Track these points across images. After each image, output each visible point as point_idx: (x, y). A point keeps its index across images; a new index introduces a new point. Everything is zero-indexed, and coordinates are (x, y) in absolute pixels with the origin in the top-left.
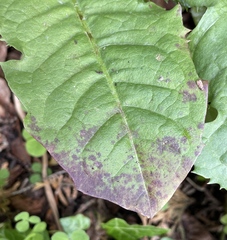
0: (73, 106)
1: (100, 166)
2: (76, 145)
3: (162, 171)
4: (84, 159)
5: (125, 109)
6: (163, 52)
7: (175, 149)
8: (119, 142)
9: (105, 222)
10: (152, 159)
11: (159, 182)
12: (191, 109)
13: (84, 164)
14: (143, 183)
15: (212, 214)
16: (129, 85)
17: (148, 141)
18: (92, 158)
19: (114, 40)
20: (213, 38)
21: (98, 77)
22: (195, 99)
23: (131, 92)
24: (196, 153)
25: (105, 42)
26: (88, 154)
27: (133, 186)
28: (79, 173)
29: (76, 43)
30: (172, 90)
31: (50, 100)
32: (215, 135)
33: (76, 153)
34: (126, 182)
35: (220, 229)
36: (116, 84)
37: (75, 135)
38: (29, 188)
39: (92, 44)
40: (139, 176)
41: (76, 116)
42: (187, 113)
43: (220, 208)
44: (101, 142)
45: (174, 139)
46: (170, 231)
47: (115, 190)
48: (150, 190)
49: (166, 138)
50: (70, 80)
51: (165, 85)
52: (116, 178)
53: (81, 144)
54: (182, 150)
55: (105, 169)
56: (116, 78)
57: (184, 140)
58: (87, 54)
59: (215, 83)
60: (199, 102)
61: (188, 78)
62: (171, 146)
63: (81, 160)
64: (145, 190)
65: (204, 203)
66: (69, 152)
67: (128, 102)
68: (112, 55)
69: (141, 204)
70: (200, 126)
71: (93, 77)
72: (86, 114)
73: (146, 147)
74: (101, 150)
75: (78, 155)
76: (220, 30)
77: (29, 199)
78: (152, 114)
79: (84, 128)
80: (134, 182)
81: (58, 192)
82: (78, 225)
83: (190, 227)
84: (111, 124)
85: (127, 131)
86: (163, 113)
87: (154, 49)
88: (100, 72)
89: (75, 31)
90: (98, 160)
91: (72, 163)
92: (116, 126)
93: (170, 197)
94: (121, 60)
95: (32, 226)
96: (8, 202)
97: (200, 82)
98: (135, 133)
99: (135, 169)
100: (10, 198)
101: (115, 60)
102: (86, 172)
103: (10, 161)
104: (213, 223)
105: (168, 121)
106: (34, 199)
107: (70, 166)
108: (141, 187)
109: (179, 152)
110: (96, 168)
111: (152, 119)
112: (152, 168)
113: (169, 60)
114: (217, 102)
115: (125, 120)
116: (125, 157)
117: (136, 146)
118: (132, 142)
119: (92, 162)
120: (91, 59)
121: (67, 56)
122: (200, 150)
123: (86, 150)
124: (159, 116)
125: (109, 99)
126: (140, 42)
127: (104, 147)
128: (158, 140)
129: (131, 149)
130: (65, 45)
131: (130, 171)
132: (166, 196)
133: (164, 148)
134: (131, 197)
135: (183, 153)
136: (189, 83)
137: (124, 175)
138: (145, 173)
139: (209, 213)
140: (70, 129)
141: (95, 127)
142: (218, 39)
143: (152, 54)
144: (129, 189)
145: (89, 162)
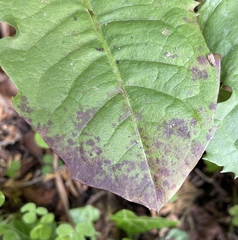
0: (69, 86)
1: (99, 152)
2: (72, 128)
3: (169, 158)
4: (82, 144)
5: (128, 89)
6: (169, 27)
7: (184, 133)
8: (120, 125)
9: (114, 213)
10: (158, 145)
11: (166, 170)
12: (201, 87)
13: (81, 150)
14: (149, 171)
15: (221, 205)
16: (132, 62)
17: (153, 124)
18: (91, 143)
19: (117, 16)
20: (224, 12)
21: (99, 54)
22: (206, 77)
23: (134, 70)
24: (208, 138)
25: (107, 19)
26: (86, 138)
27: (137, 175)
28: (75, 160)
29: (76, 19)
30: (180, 68)
31: (44, 79)
32: (229, 117)
33: (72, 137)
34: (129, 170)
35: (228, 220)
36: (118, 62)
37: (70, 117)
38: (39, 179)
39: (93, 21)
40: (143, 163)
41: (72, 96)
42: (197, 92)
43: (228, 200)
44: (100, 124)
45: (183, 121)
46: (179, 223)
47: (117, 179)
48: (155, 179)
49: (174, 120)
50: (67, 58)
51: (173, 62)
52: (118, 166)
53: (78, 126)
54: (192, 134)
55: (105, 155)
56: (119, 56)
57: (194, 123)
58: (87, 31)
59: (228, 60)
60: (211, 80)
61: (198, 52)
62: (180, 130)
63: (78, 145)
64: (151, 179)
65: (212, 194)
66: (64, 136)
67: (131, 82)
68: (114, 30)
69: (146, 196)
70: (212, 107)
71: (93, 55)
72: (84, 93)
73: (151, 131)
74: (100, 134)
75: (75, 139)
76: (232, 4)
77: (40, 190)
78: (157, 94)
79: (82, 109)
80: (138, 170)
81: (69, 183)
82: (87, 216)
83: (200, 218)
84: (111, 105)
85: (130, 113)
86: (170, 92)
87: (160, 24)
88: (101, 49)
89: (76, 8)
90: (97, 145)
91: (68, 148)
92: (117, 107)
93: (178, 187)
94: (123, 35)
95: (39, 217)
96: (19, 193)
97: (211, 57)
98: (139, 116)
99: (138, 155)
100: (22, 189)
101: (117, 36)
102: (84, 159)
103: (22, 153)
104: (221, 214)
105: (176, 102)
106: (45, 190)
107: (65, 152)
108: (146, 176)
109: (189, 136)
110: (95, 155)
111: (157, 99)
112: (158, 154)
113: (176, 34)
114: (231, 80)
115: (128, 101)
116: (127, 142)
117: (140, 130)
118: (135, 126)
119: (90, 148)
120: (91, 37)
121: (65, 33)
122: (212, 134)
123: (83, 134)
124: (166, 96)
125: (109, 78)
126: (145, 17)
127: (105, 131)
128: (165, 122)
129: (135, 134)
130: (64, 22)
131: (134, 158)
132: (174, 186)
133: (171, 132)
134: (134, 187)
135: (193, 137)
136: (199, 59)
137: (127, 162)
138: (150, 161)
139: (217, 204)
140: (66, 110)
141: (94, 109)
142: (229, 13)
143: (157, 28)
144: (132, 178)
145: (87, 148)
